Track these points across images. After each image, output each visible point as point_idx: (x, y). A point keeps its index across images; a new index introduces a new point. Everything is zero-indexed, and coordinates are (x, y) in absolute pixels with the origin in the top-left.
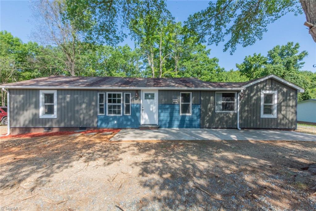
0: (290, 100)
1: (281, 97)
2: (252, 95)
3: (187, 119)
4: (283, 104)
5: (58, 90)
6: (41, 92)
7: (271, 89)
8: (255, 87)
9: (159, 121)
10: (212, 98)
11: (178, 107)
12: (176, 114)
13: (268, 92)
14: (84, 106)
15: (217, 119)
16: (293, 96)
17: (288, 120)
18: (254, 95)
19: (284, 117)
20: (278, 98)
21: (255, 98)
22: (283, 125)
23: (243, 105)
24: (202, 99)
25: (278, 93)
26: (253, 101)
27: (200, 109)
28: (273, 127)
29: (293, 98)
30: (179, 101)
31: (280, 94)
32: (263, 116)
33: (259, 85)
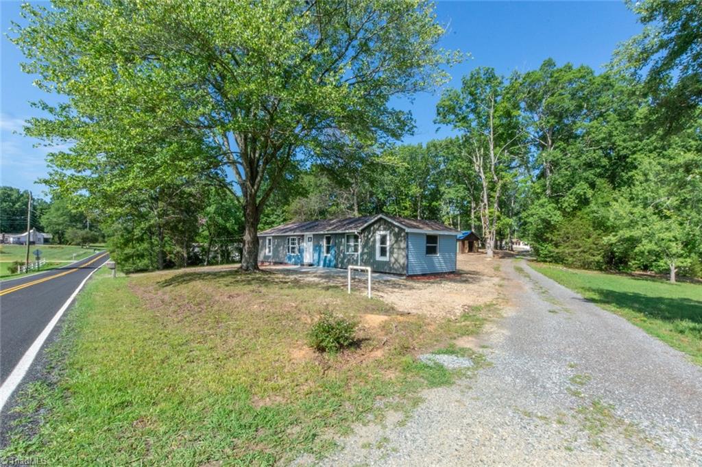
0: (401, 241)
1: (393, 238)
2: (370, 236)
3: (327, 259)
4: (395, 246)
5: (273, 236)
6: (267, 238)
7: (385, 229)
8: (372, 228)
9: (314, 261)
10: (343, 240)
11: (324, 249)
12: (322, 255)
13: (382, 233)
14: (282, 248)
15: (346, 261)
16: (404, 236)
17: (399, 263)
18: (372, 237)
19: (396, 260)
20: (390, 240)
21: (372, 239)
22: (394, 269)
23: (364, 247)
24: (337, 241)
25: (390, 233)
26: (371, 243)
27: (335, 252)
28: (387, 271)
29: (404, 239)
30: (324, 243)
31: (392, 235)
32: (378, 257)
33: (375, 226)
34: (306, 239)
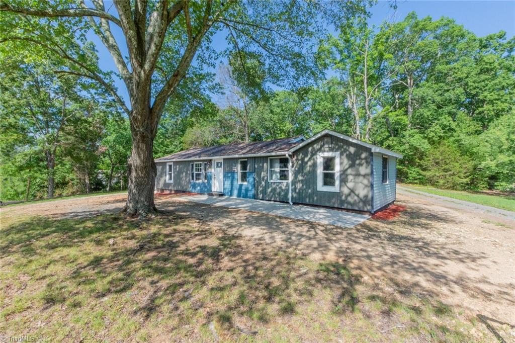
0: (361, 165)
1: (346, 161)
2: (306, 159)
3: (243, 188)
4: (349, 171)
5: (174, 162)
6: (168, 164)
7: (331, 150)
8: (310, 149)
9: (224, 189)
10: (265, 164)
11: (239, 175)
12: (235, 183)
13: (326, 154)
14: (184, 174)
15: (269, 190)
16: (366, 158)
17: (358, 196)
18: (308, 161)
19: (352, 191)
20: (341, 164)
21: (310, 163)
22: (349, 203)
23: (296, 174)
24: (256, 166)
25: (341, 154)
26: (308, 168)
27: (254, 179)
28: (336, 206)
29: (367, 162)
30: (238, 169)
31: (344, 157)
32: (320, 187)
33: (315, 146)
34: (214, 164)
